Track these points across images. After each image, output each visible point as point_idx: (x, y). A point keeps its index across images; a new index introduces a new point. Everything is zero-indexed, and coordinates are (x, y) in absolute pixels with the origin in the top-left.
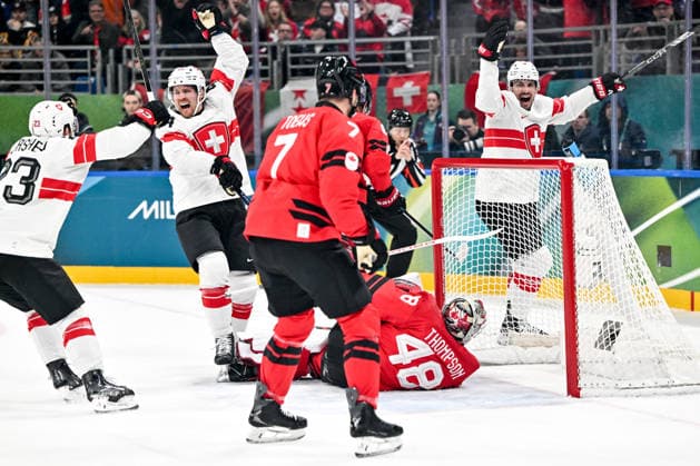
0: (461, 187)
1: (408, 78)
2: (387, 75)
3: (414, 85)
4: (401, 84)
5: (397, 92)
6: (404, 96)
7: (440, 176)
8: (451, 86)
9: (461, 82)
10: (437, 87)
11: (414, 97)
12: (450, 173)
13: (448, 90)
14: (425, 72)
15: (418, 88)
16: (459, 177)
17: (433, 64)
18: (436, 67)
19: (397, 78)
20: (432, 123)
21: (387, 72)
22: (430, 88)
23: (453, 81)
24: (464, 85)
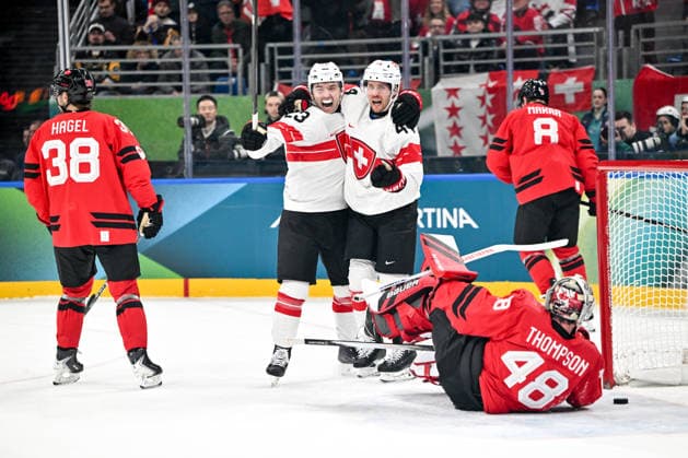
0: (628, 192)
1: (571, 74)
2: (548, 71)
3: (578, 80)
4: (563, 81)
5: (559, 89)
6: (566, 92)
7: (606, 180)
8: (617, 81)
9: (629, 76)
10: (602, 83)
11: (576, 94)
12: (616, 176)
13: (615, 86)
14: (589, 67)
15: (581, 84)
16: (626, 180)
17: (598, 58)
18: (602, 60)
19: (559, 74)
20: (597, 122)
21: (548, 68)
22: (595, 83)
23: (620, 76)
24: (632, 81)
